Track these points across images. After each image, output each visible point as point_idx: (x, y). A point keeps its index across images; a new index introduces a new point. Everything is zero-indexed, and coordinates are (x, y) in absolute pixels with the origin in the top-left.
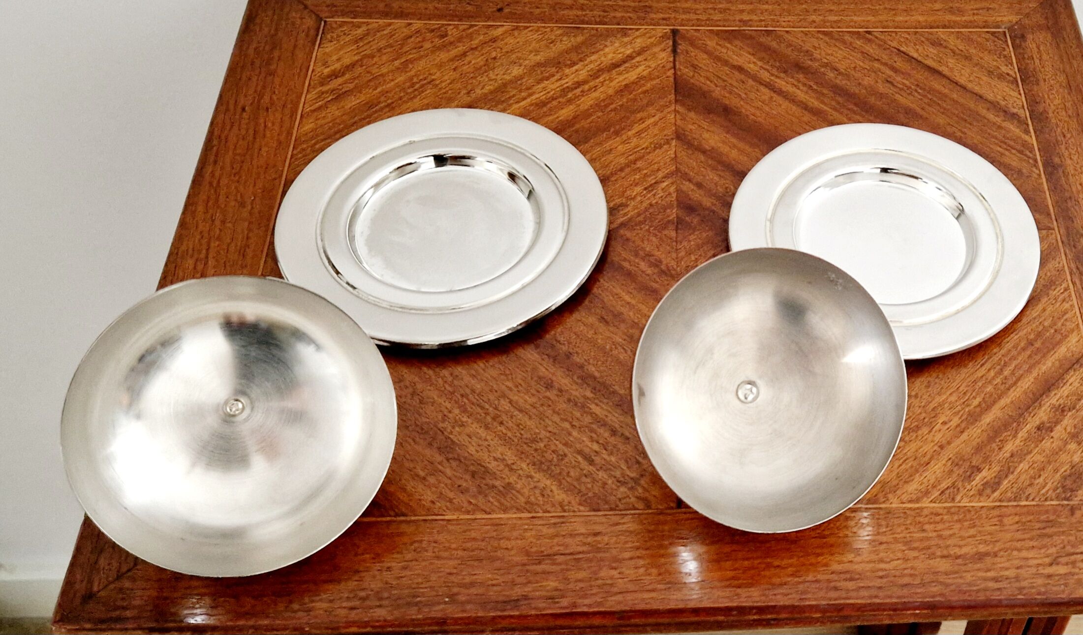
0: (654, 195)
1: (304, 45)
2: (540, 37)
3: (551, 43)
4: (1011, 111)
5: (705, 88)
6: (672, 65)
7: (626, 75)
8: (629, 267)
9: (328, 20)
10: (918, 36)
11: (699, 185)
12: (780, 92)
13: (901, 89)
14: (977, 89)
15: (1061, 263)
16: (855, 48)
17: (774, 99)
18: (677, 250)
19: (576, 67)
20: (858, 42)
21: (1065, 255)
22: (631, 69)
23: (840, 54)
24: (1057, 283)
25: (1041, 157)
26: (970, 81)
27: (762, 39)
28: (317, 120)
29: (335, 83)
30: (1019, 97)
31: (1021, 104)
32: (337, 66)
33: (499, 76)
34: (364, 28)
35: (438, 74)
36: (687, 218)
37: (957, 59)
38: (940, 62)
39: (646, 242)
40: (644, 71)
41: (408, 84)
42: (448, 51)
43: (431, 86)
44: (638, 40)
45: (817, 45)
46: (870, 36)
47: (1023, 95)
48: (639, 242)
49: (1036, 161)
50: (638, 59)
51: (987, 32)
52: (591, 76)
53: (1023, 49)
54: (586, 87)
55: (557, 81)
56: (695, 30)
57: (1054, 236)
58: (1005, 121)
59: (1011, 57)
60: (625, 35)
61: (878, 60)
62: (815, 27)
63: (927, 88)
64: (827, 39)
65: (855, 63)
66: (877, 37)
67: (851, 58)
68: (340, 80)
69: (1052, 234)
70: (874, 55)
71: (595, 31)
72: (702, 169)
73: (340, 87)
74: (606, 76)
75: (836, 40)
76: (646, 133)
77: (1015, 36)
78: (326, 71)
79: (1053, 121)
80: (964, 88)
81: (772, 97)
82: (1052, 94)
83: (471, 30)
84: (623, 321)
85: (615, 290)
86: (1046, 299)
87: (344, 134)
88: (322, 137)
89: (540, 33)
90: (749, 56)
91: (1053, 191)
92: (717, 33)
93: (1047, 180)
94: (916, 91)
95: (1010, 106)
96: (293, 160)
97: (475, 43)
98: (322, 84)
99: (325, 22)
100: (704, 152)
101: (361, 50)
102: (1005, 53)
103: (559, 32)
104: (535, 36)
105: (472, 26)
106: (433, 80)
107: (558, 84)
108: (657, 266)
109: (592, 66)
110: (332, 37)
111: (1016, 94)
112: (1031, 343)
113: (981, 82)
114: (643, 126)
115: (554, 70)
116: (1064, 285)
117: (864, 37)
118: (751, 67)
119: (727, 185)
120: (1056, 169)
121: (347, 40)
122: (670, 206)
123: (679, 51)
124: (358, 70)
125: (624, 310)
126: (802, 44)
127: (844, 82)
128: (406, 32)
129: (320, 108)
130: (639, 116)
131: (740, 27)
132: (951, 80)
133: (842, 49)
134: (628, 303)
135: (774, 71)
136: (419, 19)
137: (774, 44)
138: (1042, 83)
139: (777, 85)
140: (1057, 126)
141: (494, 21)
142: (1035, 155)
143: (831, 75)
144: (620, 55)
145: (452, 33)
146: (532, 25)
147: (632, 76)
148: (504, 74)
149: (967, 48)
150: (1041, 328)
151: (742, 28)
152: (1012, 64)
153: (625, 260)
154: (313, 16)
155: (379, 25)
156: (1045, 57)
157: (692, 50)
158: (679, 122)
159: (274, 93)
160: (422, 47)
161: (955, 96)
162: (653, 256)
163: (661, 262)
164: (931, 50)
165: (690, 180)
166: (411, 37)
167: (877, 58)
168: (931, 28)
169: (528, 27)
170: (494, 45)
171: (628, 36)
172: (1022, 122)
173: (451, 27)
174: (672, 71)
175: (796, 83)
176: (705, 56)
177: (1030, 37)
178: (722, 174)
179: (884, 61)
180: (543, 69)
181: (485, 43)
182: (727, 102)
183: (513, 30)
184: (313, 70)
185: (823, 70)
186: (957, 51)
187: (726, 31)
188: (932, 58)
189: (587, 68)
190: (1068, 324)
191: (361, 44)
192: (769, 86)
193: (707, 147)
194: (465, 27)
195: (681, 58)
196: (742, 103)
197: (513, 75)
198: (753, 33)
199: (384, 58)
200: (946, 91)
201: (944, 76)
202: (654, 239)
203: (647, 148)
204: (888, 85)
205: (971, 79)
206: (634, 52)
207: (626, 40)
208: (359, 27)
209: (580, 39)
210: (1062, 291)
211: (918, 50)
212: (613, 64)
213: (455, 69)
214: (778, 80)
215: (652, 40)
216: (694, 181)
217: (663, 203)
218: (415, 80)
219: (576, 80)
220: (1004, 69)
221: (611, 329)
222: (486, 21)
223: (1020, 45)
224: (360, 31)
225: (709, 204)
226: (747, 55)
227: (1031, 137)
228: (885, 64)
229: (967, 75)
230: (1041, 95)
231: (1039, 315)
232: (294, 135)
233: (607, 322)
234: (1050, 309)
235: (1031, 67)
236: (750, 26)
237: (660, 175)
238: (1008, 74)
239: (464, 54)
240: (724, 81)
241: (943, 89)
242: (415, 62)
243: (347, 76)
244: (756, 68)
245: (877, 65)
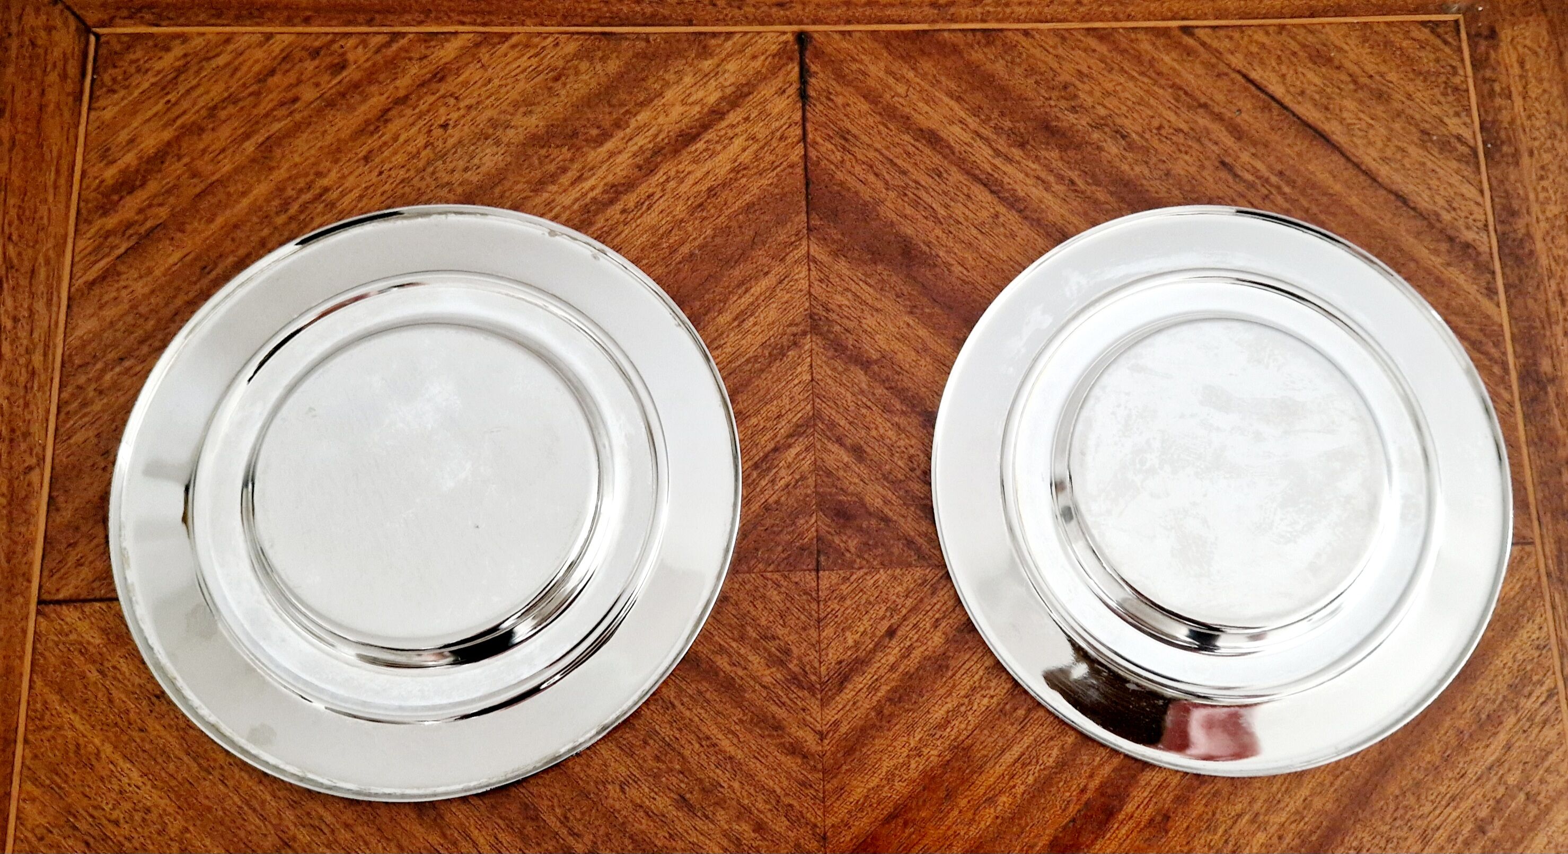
0: (773, 481)
1: (58, 106)
2: (534, 61)
3: (556, 79)
4: (1463, 239)
5: (866, 194)
6: (799, 131)
7: (709, 165)
8: (728, 668)
9: (100, 31)
10: (1284, 36)
11: (858, 452)
12: (1014, 202)
13: (1251, 186)
14: (1398, 181)
15: (1545, 629)
16: (1159, 74)
17: (1001, 219)
18: (819, 621)
19: (609, 145)
20: (1167, 59)
21: (1554, 607)
22: (719, 147)
23: (1132, 91)
24: (1535, 678)
25: (1516, 356)
26: (1385, 160)
27: (976, 55)
28: (101, 308)
29: (130, 207)
30: (1480, 199)
31: (1483, 218)
32: (130, 159)
33: (456, 175)
34: (178, 50)
35: (334, 175)
36: (837, 540)
37: (1361, 101)
38: (1327, 109)
39: (760, 606)
40: (744, 150)
41: (276, 203)
42: (352, 108)
43: (320, 207)
44: (732, 66)
45: (1085, 70)
46: (1190, 41)
47: (1487, 194)
48: (745, 606)
49: (1506, 370)
50: (732, 117)
51: (1424, 24)
52: (640, 168)
53: (1494, 69)
54: (630, 199)
55: (572, 184)
56: (843, 33)
57: (1533, 560)
58: (1449, 264)
59: (1467, 91)
60: (705, 52)
61: (1204, 106)
62: (1083, 19)
63: (1300, 181)
64: (1103, 49)
65: (1160, 116)
66: (1203, 44)
67: (1152, 101)
68: (140, 197)
69: (1529, 554)
70: (1198, 94)
71: (643, 44)
72: (864, 411)
73: (140, 217)
74: (668, 168)
75: (1124, 52)
76: (752, 320)
77: (1478, 35)
78: (110, 174)
79: (1544, 261)
80: (1372, 177)
81: (997, 216)
82: (1544, 189)
83: (395, 47)
84: (720, 803)
85: (704, 729)
86: (1513, 719)
87: (157, 344)
88: (112, 355)
89: (532, 52)
90: (952, 103)
91: (1535, 444)
92: (887, 40)
93: (1526, 417)
94: (1279, 188)
95: (1461, 224)
96: (62, 416)
97: (403, 83)
98: (105, 210)
99: (98, 36)
100: (866, 364)
101: (176, 111)
102: (1457, 80)
103: (571, 47)
104: (524, 62)
105: (395, 36)
106: (326, 190)
107: (574, 193)
108: (782, 663)
109: (641, 141)
110: (114, 80)
111: (1470, 191)
112: (1481, 829)
113: (1406, 162)
114: (747, 299)
115: (566, 153)
116: (1549, 683)
117: (1178, 45)
118: (954, 134)
119: (912, 451)
120: (1544, 389)
121: (146, 85)
122: (802, 509)
123: (812, 93)
124: (175, 168)
125: (722, 777)
126: (1055, 66)
127: (1137, 169)
128: (259, 58)
129: (103, 278)
130: (736, 273)
131: (934, 21)
132: (1348, 159)
133: (1132, 78)
134: (731, 758)
135: (1002, 144)
136: (289, 21)
137: (999, 68)
138: (1525, 159)
139: (1006, 180)
140: (1551, 275)
141: (438, 20)
142: (1504, 354)
143: (1112, 149)
144: (697, 108)
145: (358, 56)
146: (516, 29)
147: (721, 165)
148: (466, 170)
149: (1383, 68)
150: (1501, 790)
151: (937, 27)
152: (1468, 110)
153: (722, 650)
154: (71, 19)
155: (209, 42)
156: (1534, 92)
157: (839, 89)
158: (817, 290)
159: (10, 238)
160: (295, 100)
161: (1354, 200)
162: (774, 638)
163: (787, 652)
164: (1310, 75)
165: (839, 441)
166: (272, 72)
167: (1203, 100)
168: (1312, 16)
169: (506, 37)
170: (443, 88)
171: (711, 55)
172: (1483, 268)
173: (351, 42)
174: (799, 150)
175: (1043, 175)
176: (865, 106)
177: (1506, 34)
178: (902, 421)
179: (1216, 110)
180: (543, 152)
181: (422, 85)
182: (910, 231)
183: (478, 45)
184: (84, 174)
185: (1096, 135)
186: (1364, 80)
187: (905, 35)
188: (1312, 99)
189: (633, 148)
190: (1550, 778)
191: (172, 97)
192: (992, 185)
193: (875, 356)
194: (380, 39)
195: (817, 111)
196: (938, 232)
197: (483, 169)
198: (959, 39)
199: (225, 132)
200: (1338, 187)
201: (1336, 148)
202: (773, 594)
203: (756, 358)
204: (1224, 174)
205: (1389, 153)
206: (722, 98)
207: (707, 64)
208: (167, 49)
209: (613, 66)
210: (1542, 700)
211: (1284, 76)
212: (681, 134)
213: (366, 159)
214: (1009, 169)
215: (757, 64)
216: (848, 442)
217: (792, 501)
218: (290, 192)
219: (610, 178)
220: (1454, 125)
221: (699, 823)
222: (421, 23)
223: (1487, 59)
224: (168, 60)
225: (878, 502)
226: (946, 99)
227: (1498, 305)
228: (1219, 117)
229: (1379, 144)
230: (1521, 192)
231: (1498, 760)
232: (59, 351)
233: (691, 808)
234: (1521, 743)
235: (1505, 116)
236: (952, 20)
237: (784, 428)
238: (1459, 138)
239: (383, 116)
240: (904, 173)
241: (1331, 181)
242: (285, 142)
243: (153, 186)
244: (967, 137)
245: (1203, 121)
